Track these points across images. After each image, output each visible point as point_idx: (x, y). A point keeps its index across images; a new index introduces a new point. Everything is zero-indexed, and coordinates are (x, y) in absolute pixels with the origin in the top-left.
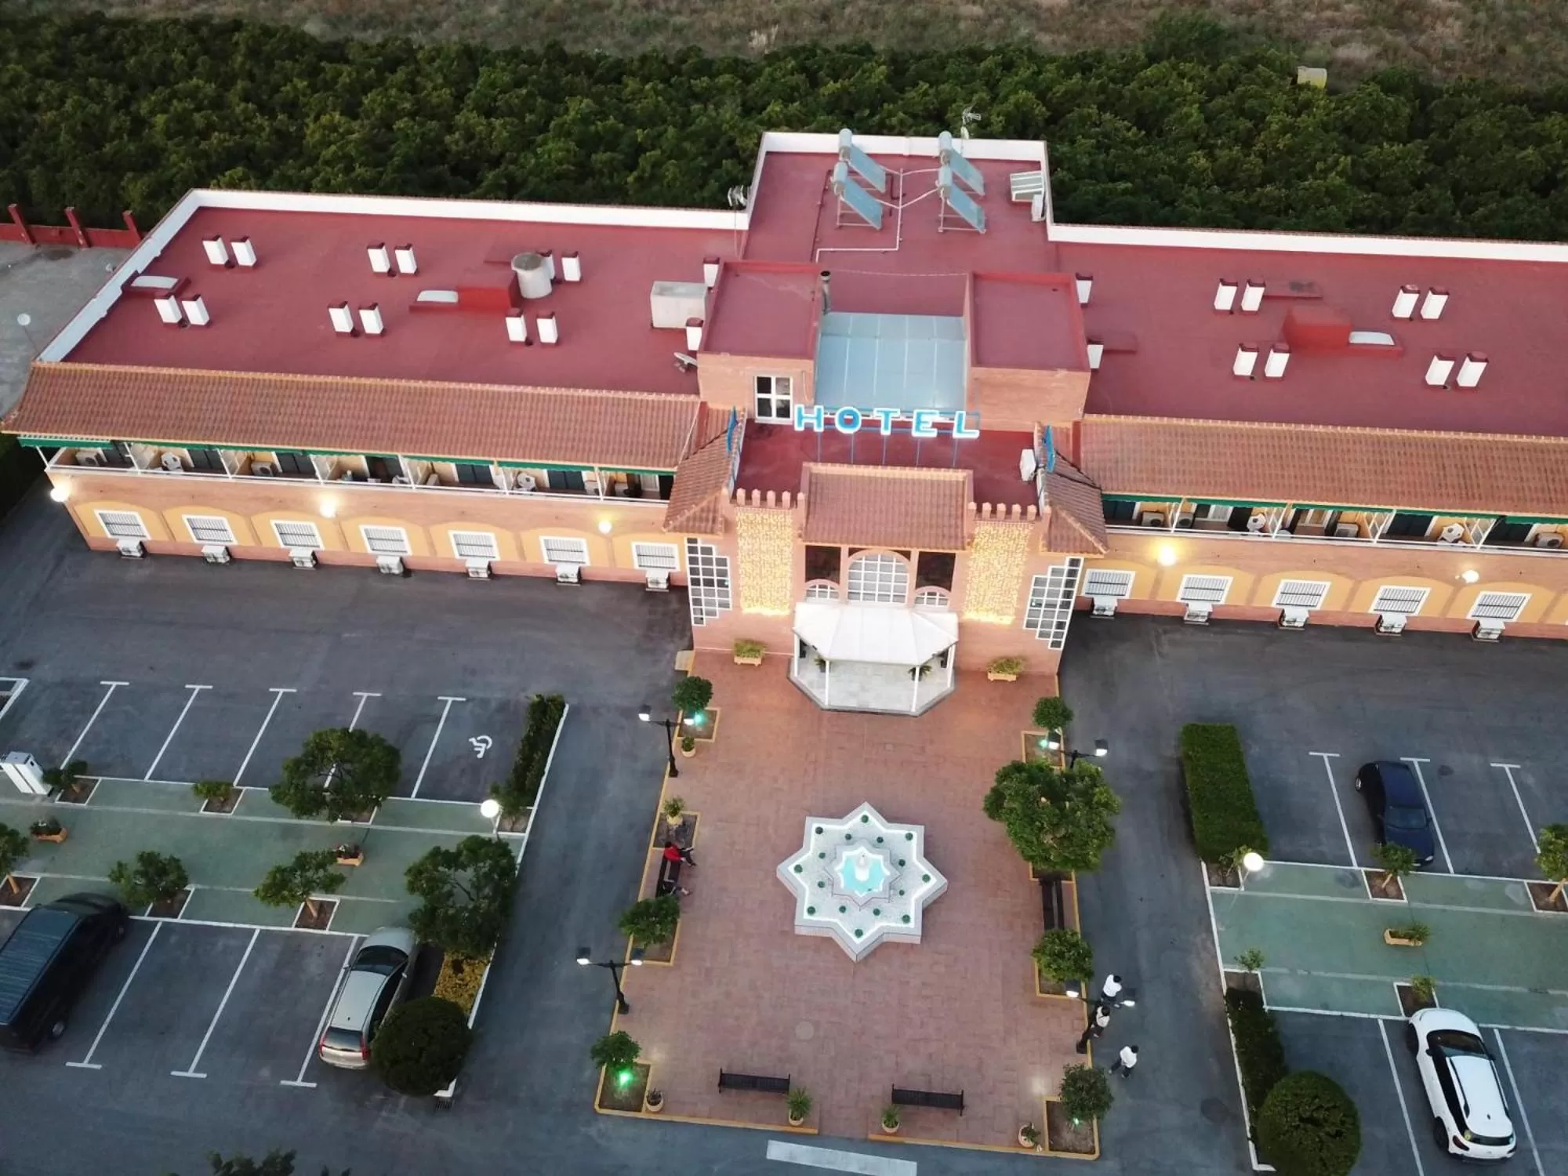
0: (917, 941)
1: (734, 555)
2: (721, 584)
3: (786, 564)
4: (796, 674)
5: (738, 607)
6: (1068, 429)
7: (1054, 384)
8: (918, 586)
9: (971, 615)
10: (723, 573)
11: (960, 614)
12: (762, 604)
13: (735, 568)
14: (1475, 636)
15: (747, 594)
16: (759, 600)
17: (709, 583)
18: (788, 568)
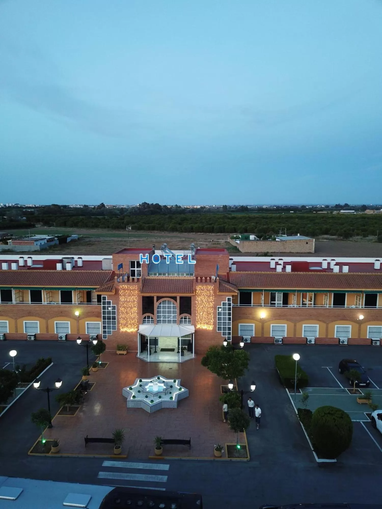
0: (176, 407)
1: (118, 304)
2: (114, 318)
3: (135, 307)
4: (139, 356)
5: (119, 329)
6: (225, 275)
7: (219, 259)
8: (180, 314)
9: (198, 326)
10: (114, 313)
11: (195, 326)
12: (127, 326)
13: (118, 310)
14: (372, 345)
15: (122, 322)
16: (126, 325)
17: (109, 318)
18: (136, 309)
